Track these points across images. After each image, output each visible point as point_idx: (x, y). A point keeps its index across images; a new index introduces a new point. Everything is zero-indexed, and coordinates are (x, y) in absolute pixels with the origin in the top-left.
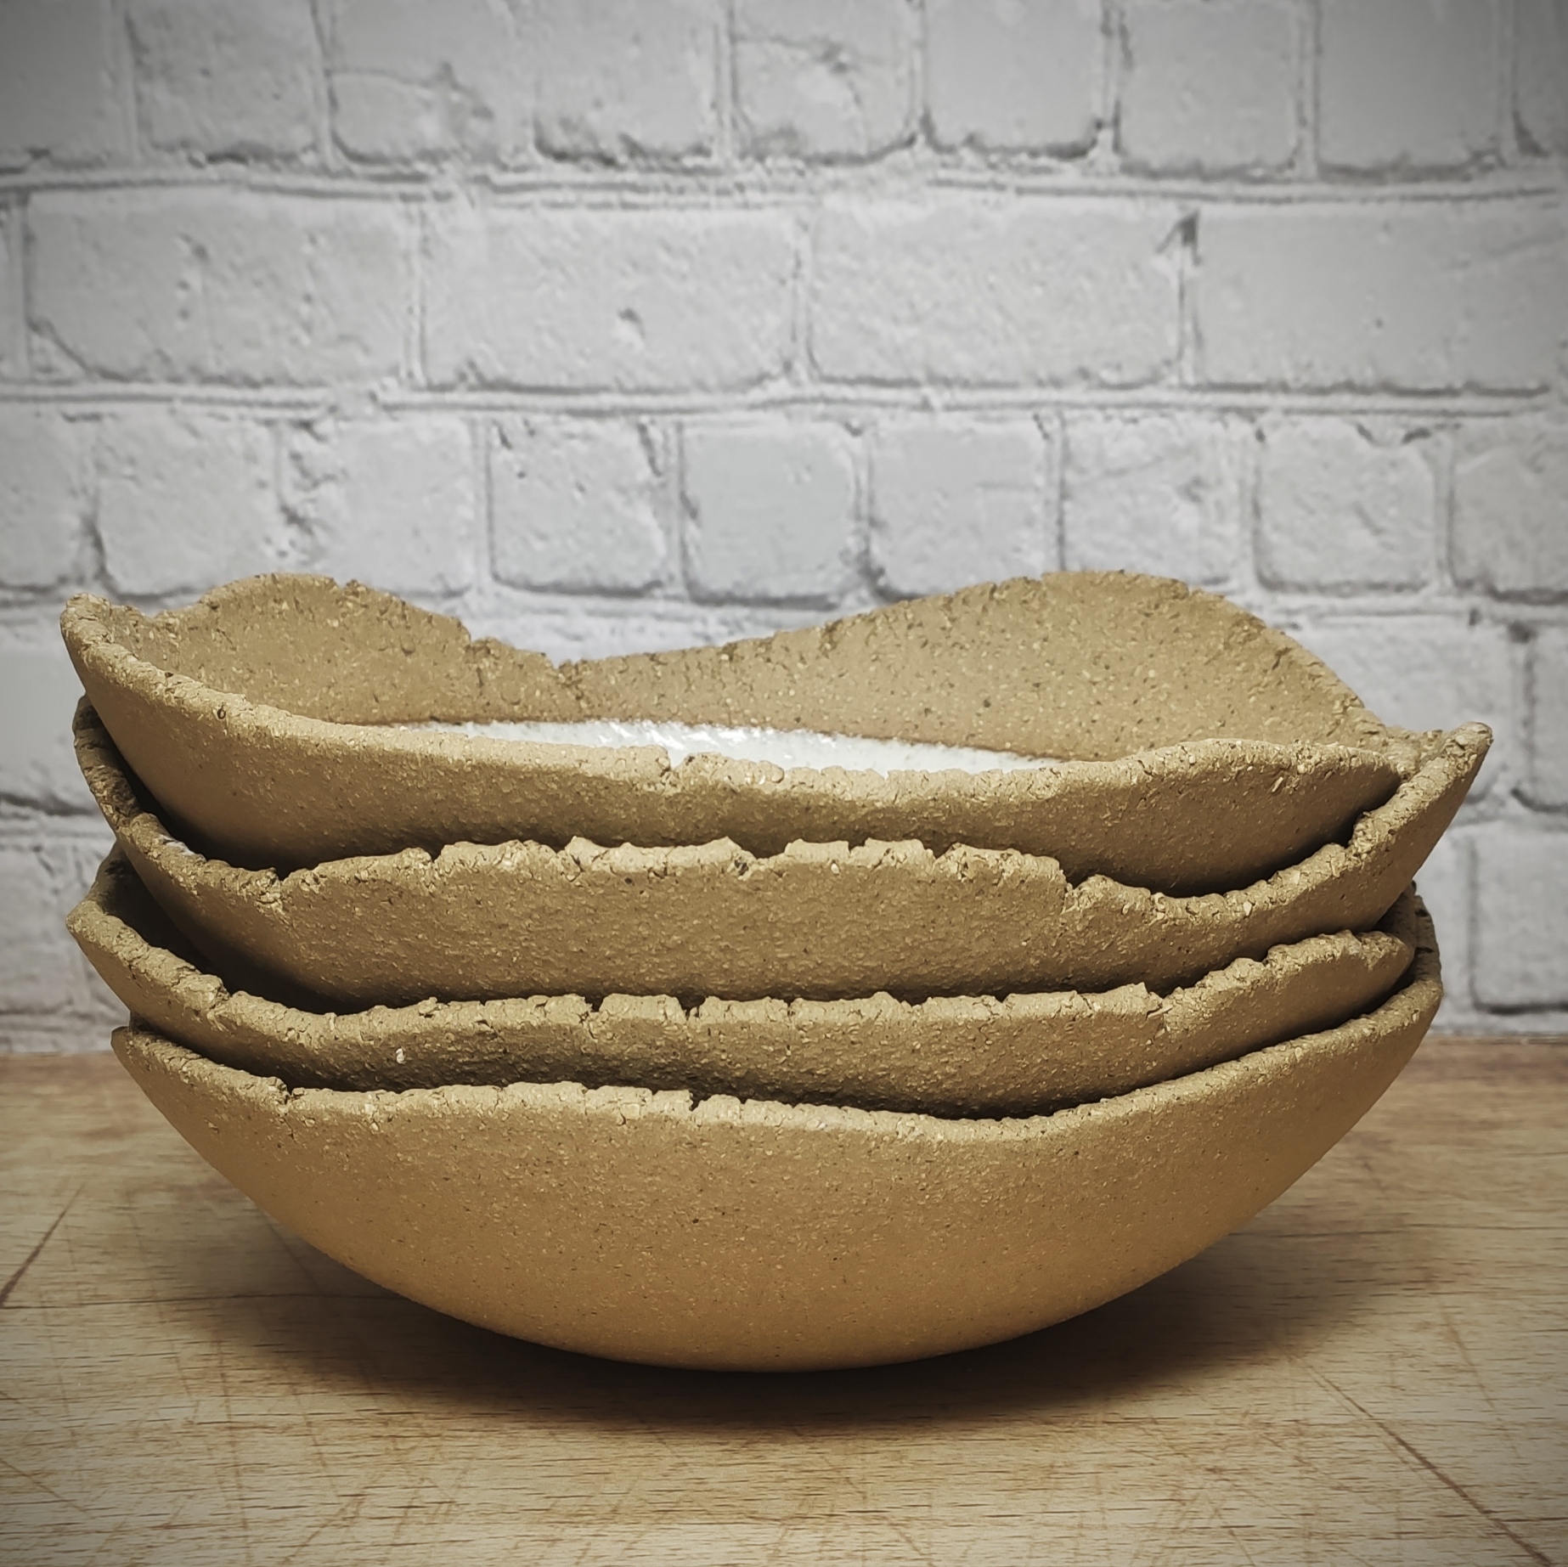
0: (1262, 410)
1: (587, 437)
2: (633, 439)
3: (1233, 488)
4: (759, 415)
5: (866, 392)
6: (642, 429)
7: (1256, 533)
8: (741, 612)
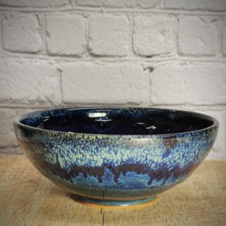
0: (179, 14)
1: (25, 17)
2: (35, 18)
3: (172, 32)
4: (64, 13)
5: (89, 8)
6: (37, 16)
7: (177, 42)
8: (59, 58)
